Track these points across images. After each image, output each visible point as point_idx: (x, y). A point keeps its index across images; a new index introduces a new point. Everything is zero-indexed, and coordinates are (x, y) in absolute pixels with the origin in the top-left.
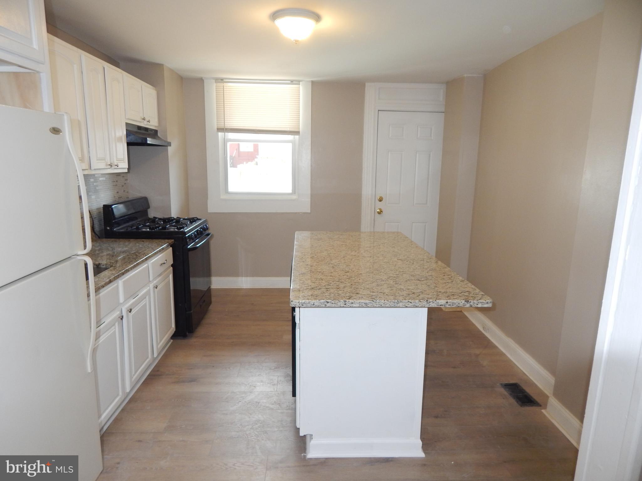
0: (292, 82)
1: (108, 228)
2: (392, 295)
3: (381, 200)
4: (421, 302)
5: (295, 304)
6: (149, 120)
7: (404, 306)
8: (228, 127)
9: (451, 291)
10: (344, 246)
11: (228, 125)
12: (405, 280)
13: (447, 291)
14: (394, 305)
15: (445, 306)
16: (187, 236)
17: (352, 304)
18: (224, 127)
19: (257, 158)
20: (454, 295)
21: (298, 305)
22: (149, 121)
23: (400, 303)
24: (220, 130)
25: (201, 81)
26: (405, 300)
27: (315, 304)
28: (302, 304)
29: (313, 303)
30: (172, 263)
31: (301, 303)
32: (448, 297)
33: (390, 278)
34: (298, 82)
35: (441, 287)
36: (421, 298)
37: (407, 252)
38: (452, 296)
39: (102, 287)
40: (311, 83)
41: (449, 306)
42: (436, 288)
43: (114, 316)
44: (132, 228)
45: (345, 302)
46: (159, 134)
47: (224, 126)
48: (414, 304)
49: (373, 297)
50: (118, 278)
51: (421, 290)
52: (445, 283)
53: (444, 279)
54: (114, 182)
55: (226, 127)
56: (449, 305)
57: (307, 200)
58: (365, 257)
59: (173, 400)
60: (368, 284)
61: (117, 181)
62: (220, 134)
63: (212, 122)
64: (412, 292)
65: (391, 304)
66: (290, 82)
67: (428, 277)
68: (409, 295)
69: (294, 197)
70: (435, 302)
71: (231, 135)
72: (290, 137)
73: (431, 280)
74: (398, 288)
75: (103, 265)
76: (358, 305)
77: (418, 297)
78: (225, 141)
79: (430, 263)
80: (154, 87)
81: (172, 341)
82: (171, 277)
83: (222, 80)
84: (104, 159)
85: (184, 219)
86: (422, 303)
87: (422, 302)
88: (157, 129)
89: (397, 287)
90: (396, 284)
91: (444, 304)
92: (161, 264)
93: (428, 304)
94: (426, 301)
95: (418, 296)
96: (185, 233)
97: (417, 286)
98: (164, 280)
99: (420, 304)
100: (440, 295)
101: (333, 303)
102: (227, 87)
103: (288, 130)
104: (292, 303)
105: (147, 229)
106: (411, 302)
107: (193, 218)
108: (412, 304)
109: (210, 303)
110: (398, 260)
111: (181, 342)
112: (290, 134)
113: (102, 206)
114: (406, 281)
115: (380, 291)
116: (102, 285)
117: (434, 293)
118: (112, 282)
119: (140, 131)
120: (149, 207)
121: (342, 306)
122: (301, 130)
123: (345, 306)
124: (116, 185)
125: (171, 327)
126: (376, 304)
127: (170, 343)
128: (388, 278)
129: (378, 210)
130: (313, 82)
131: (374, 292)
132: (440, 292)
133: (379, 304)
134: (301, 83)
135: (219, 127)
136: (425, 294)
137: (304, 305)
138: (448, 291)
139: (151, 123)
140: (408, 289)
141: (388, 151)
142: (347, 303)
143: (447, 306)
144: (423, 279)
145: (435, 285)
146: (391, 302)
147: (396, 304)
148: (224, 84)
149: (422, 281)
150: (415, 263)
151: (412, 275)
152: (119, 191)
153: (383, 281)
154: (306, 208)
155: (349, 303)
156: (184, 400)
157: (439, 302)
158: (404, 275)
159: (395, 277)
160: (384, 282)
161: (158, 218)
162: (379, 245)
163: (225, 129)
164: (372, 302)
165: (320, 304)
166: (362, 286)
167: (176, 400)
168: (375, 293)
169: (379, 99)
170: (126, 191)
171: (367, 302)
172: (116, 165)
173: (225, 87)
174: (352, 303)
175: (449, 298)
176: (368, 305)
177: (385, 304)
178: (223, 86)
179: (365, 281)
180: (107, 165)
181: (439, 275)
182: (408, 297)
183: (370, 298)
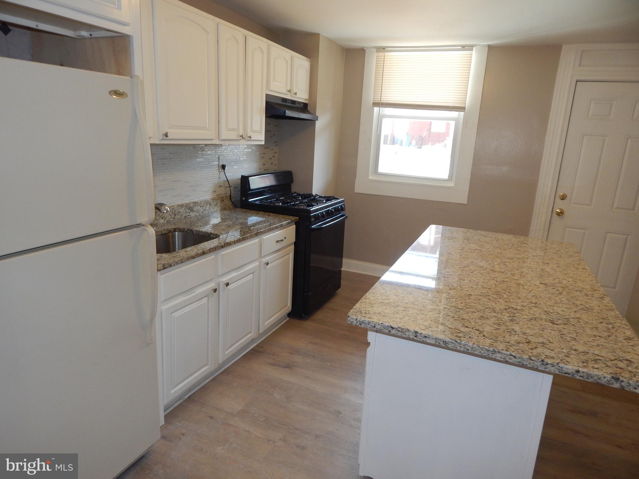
0: (464, 48)
1: (244, 199)
2: (492, 337)
3: (563, 198)
4: (531, 359)
5: (352, 321)
6: (296, 92)
7: (502, 360)
8: (385, 102)
9: (597, 352)
10: (477, 251)
11: (385, 100)
12: (530, 317)
13: (588, 351)
14: (488, 355)
15: (573, 375)
16: (311, 215)
17: (426, 339)
18: (379, 102)
19: (446, 139)
20: (598, 361)
21: (355, 323)
22: (296, 94)
23: (497, 353)
24: (376, 104)
25: (361, 52)
26: (507, 350)
27: (376, 326)
28: (360, 323)
29: (373, 325)
30: (295, 241)
31: (359, 321)
32: (583, 362)
33: (509, 311)
34: (469, 48)
35: (582, 342)
36: (534, 354)
37: (565, 274)
38: (593, 362)
39: (191, 258)
40: (487, 48)
41: (581, 378)
42: (573, 342)
43: (209, 287)
44: (267, 201)
45: (415, 333)
46: (309, 108)
47: (381, 100)
48: (519, 360)
49: (460, 335)
50: (215, 250)
51: (544, 340)
52: (595, 336)
53: (596, 328)
54: (262, 154)
55: (382, 102)
56: (581, 376)
57: (465, 189)
58: (495, 271)
59: (260, 383)
60: (468, 313)
61: (264, 154)
62: (376, 109)
63: (369, 96)
64: (527, 340)
65: (482, 352)
66: (461, 47)
67: (571, 320)
68: (519, 343)
69: (452, 184)
70: (557, 367)
71: (388, 111)
72: (455, 114)
73: (574, 325)
74: (509, 328)
75: (214, 235)
76: (433, 342)
77: (531, 351)
78: (381, 118)
79: (589, 298)
80: (307, 58)
81: (288, 318)
82: (291, 256)
83: (383, 49)
84: (233, 130)
85: (320, 197)
86: (533, 362)
87: (534, 360)
88: (307, 103)
89: (508, 326)
90: (511, 320)
91: (572, 372)
92: (278, 241)
93: (543, 367)
94: (540, 360)
95: (532, 349)
96: (310, 212)
97: (541, 332)
98: (281, 258)
99: (530, 364)
100: (572, 356)
101: (399, 331)
102: (389, 57)
103: (452, 105)
104: (349, 319)
105: (280, 203)
106: (515, 357)
107: (329, 197)
108: (516, 360)
109: (339, 286)
110: (540, 283)
111: (296, 322)
112: (453, 110)
113: (241, 177)
114: (531, 319)
115: (477, 328)
116: (192, 256)
117: (564, 351)
118: (206, 254)
119: (284, 103)
120: (292, 181)
121: (411, 337)
122: (467, 106)
123: (415, 338)
124: (264, 157)
125: (287, 305)
126: (459, 346)
127: (285, 321)
128: (506, 309)
129: (558, 210)
130: (490, 47)
131: (468, 327)
132: (575, 350)
133: (464, 348)
134: (474, 48)
135: (375, 102)
136: (546, 348)
137: (362, 324)
138: (591, 351)
139: (298, 96)
140: (524, 334)
141: (584, 135)
142: (418, 335)
143: (578, 377)
144: (560, 322)
145: (574, 336)
146: (484, 349)
147: (491, 354)
148: (385, 53)
149: (557, 324)
150: (564, 293)
151: (545, 311)
152: (266, 163)
153: (495, 312)
154: (462, 198)
155: (421, 336)
156: (269, 386)
157: (562, 367)
158: (534, 309)
159: (516, 309)
160: (494, 314)
161: (297, 193)
162: (528, 258)
163: (380, 104)
164: (454, 342)
165: (382, 328)
166: (458, 313)
167: (263, 384)
168: (467, 329)
169: (580, 66)
170: (274, 164)
171: (447, 341)
172: (249, 137)
173: (386, 57)
174: (426, 337)
175: (585, 364)
176: (448, 345)
177: (474, 349)
178: (384, 55)
179: (468, 307)
180: (238, 136)
181: (592, 320)
182: (514, 347)
183: (455, 335)
